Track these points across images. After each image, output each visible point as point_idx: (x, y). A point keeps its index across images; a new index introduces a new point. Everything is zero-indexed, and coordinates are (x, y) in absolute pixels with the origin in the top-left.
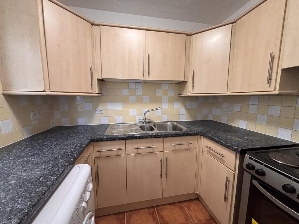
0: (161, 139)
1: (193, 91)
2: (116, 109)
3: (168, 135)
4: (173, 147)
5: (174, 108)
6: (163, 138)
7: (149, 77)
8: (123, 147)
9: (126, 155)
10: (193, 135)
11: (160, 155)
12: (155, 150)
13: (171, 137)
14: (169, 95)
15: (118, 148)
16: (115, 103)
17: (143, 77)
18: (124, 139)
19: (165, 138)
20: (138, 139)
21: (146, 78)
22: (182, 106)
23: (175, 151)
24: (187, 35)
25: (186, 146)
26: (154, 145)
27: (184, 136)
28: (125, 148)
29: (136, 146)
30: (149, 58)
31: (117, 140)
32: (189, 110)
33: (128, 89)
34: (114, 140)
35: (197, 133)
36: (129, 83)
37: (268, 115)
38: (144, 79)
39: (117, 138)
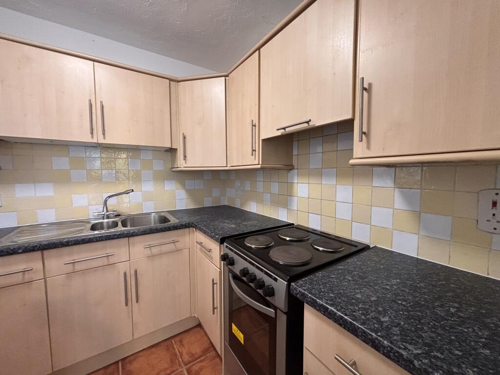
0: (124, 241)
1: (186, 163)
2: (38, 195)
3: (134, 233)
4: (148, 252)
5: (166, 189)
6: (127, 238)
7: (104, 138)
8: (38, 265)
9: (45, 279)
10: (180, 229)
11: (123, 268)
12: (112, 260)
13: (142, 234)
14: (154, 169)
15: (25, 269)
16: (37, 184)
17: (92, 137)
18: (38, 250)
19: (131, 239)
20: (71, 245)
21: (99, 139)
22: (179, 186)
23: (152, 257)
24: (170, 80)
25: (171, 247)
26: (109, 251)
27: (164, 231)
28: (42, 267)
29: (68, 259)
30: (102, 107)
31: (20, 253)
32: (191, 193)
33: (68, 159)
34: (12, 254)
35: (186, 224)
36: (70, 147)
37: (271, 193)
38: (95, 141)
39: (19, 248)
